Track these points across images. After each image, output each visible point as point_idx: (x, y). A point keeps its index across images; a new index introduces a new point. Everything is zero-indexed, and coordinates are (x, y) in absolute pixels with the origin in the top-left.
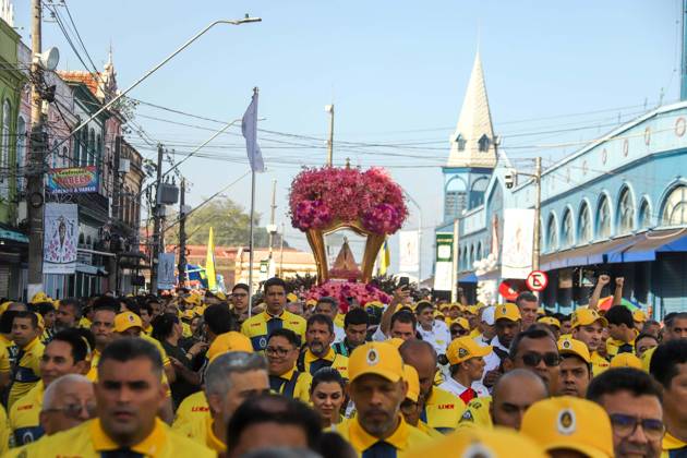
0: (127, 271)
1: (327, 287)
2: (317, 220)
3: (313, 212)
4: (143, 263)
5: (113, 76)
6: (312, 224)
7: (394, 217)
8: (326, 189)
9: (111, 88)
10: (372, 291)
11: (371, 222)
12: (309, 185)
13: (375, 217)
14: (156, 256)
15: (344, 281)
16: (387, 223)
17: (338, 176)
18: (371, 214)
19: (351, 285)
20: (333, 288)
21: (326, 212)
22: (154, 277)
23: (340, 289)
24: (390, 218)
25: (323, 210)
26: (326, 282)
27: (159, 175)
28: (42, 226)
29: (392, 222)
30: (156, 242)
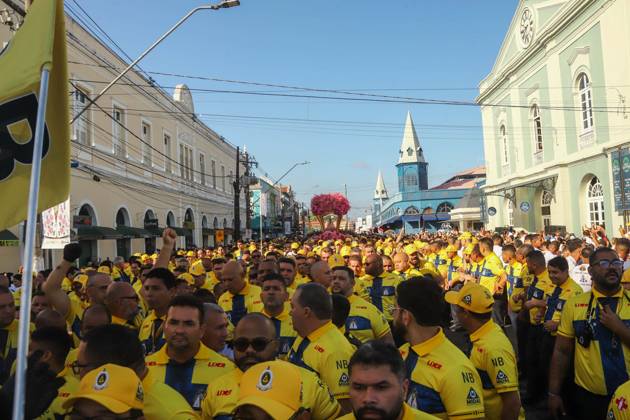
6: (317, 213)
8: (321, 202)
12: (315, 201)
13: (338, 210)
16: (342, 211)
21: (322, 209)
29: (344, 211)
30: (304, 224)
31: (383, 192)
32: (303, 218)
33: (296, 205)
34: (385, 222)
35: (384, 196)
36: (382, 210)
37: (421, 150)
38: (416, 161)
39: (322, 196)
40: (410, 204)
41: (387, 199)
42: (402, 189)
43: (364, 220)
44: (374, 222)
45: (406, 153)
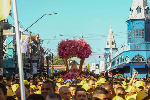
0: (42, 72)
1: (68, 74)
2: (64, 55)
3: (63, 53)
4: (45, 70)
5: (39, 36)
6: (63, 56)
7: (87, 53)
8: (67, 46)
9: (38, 38)
10: (81, 75)
11: (80, 55)
12: (62, 45)
13: (81, 54)
14: (48, 69)
15: (73, 72)
16: (85, 55)
17: (70, 42)
18: (80, 53)
19: (75, 73)
20: (70, 74)
21: (67, 53)
22: (48, 73)
23: (71, 75)
24: (86, 54)
25: (66, 52)
26: (68, 73)
27: (48, 54)
28: (32, 67)
29: (86, 55)
30: (48, 67)
31: (113, 43)
32: (48, 62)
33: (42, 51)
34: (114, 67)
35: (114, 46)
36: (112, 57)
37: (148, 8)
38: (143, 17)
39: (68, 41)
40: (136, 53)
41: (116, 49)
42: (130, 41)
43: (97, 65)
44: (106, 67)
45: (135, 11)
